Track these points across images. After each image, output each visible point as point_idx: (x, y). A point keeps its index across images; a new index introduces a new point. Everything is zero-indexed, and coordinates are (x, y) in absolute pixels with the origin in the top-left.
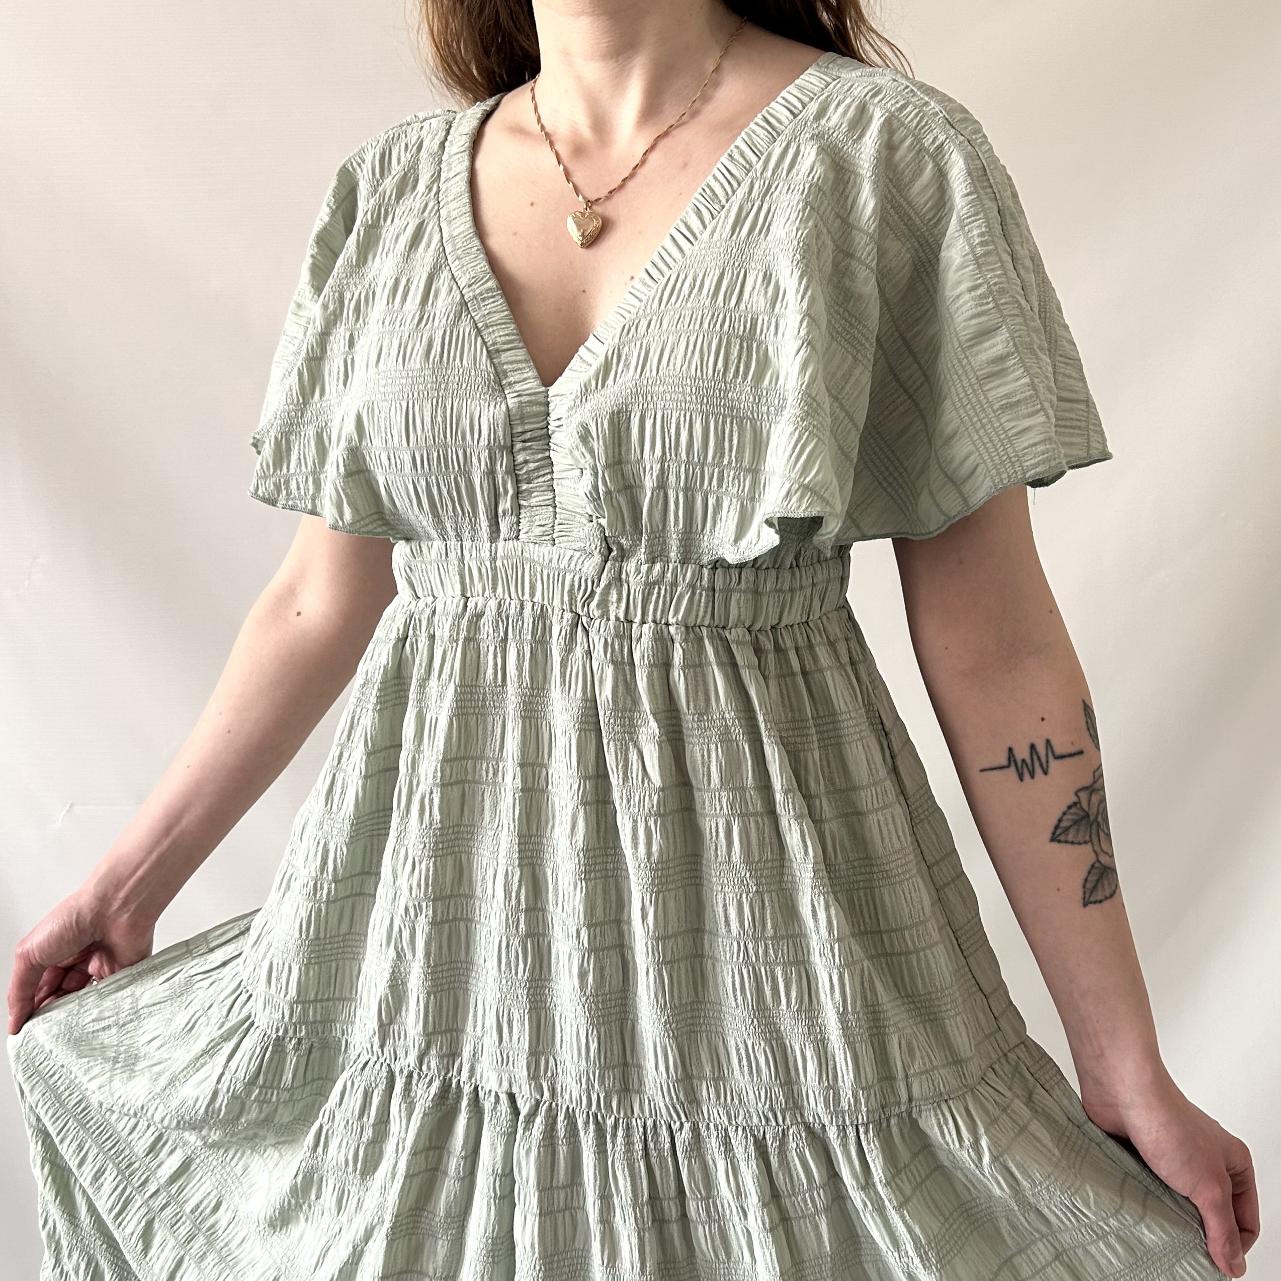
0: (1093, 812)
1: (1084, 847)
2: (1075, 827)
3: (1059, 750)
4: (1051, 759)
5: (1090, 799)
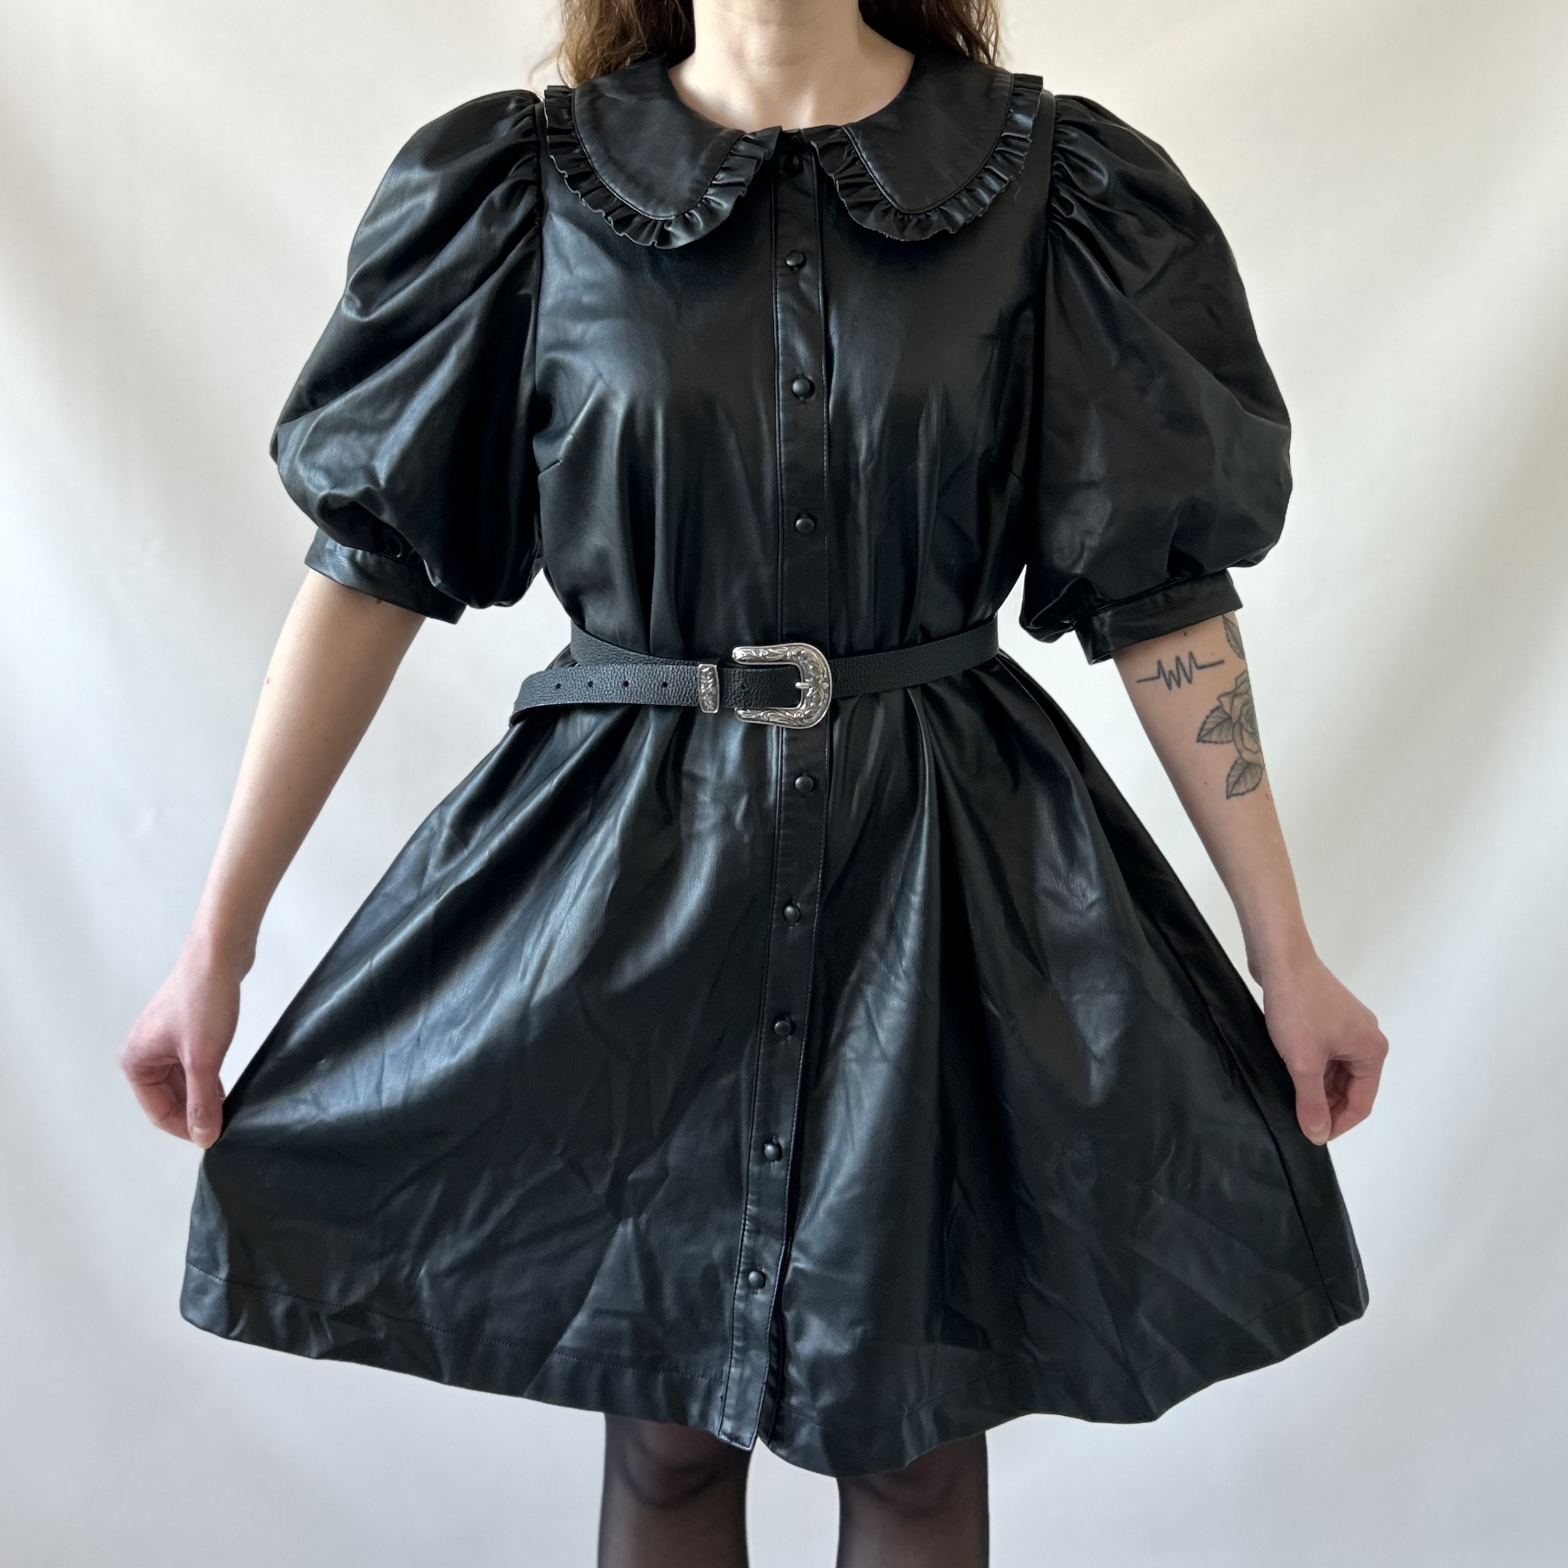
0: (1235, 715)
1: (1226, 746)
2: (1218, 728)
3: (1201, 661)
4: (1194, 669)
5: (1232, 703)
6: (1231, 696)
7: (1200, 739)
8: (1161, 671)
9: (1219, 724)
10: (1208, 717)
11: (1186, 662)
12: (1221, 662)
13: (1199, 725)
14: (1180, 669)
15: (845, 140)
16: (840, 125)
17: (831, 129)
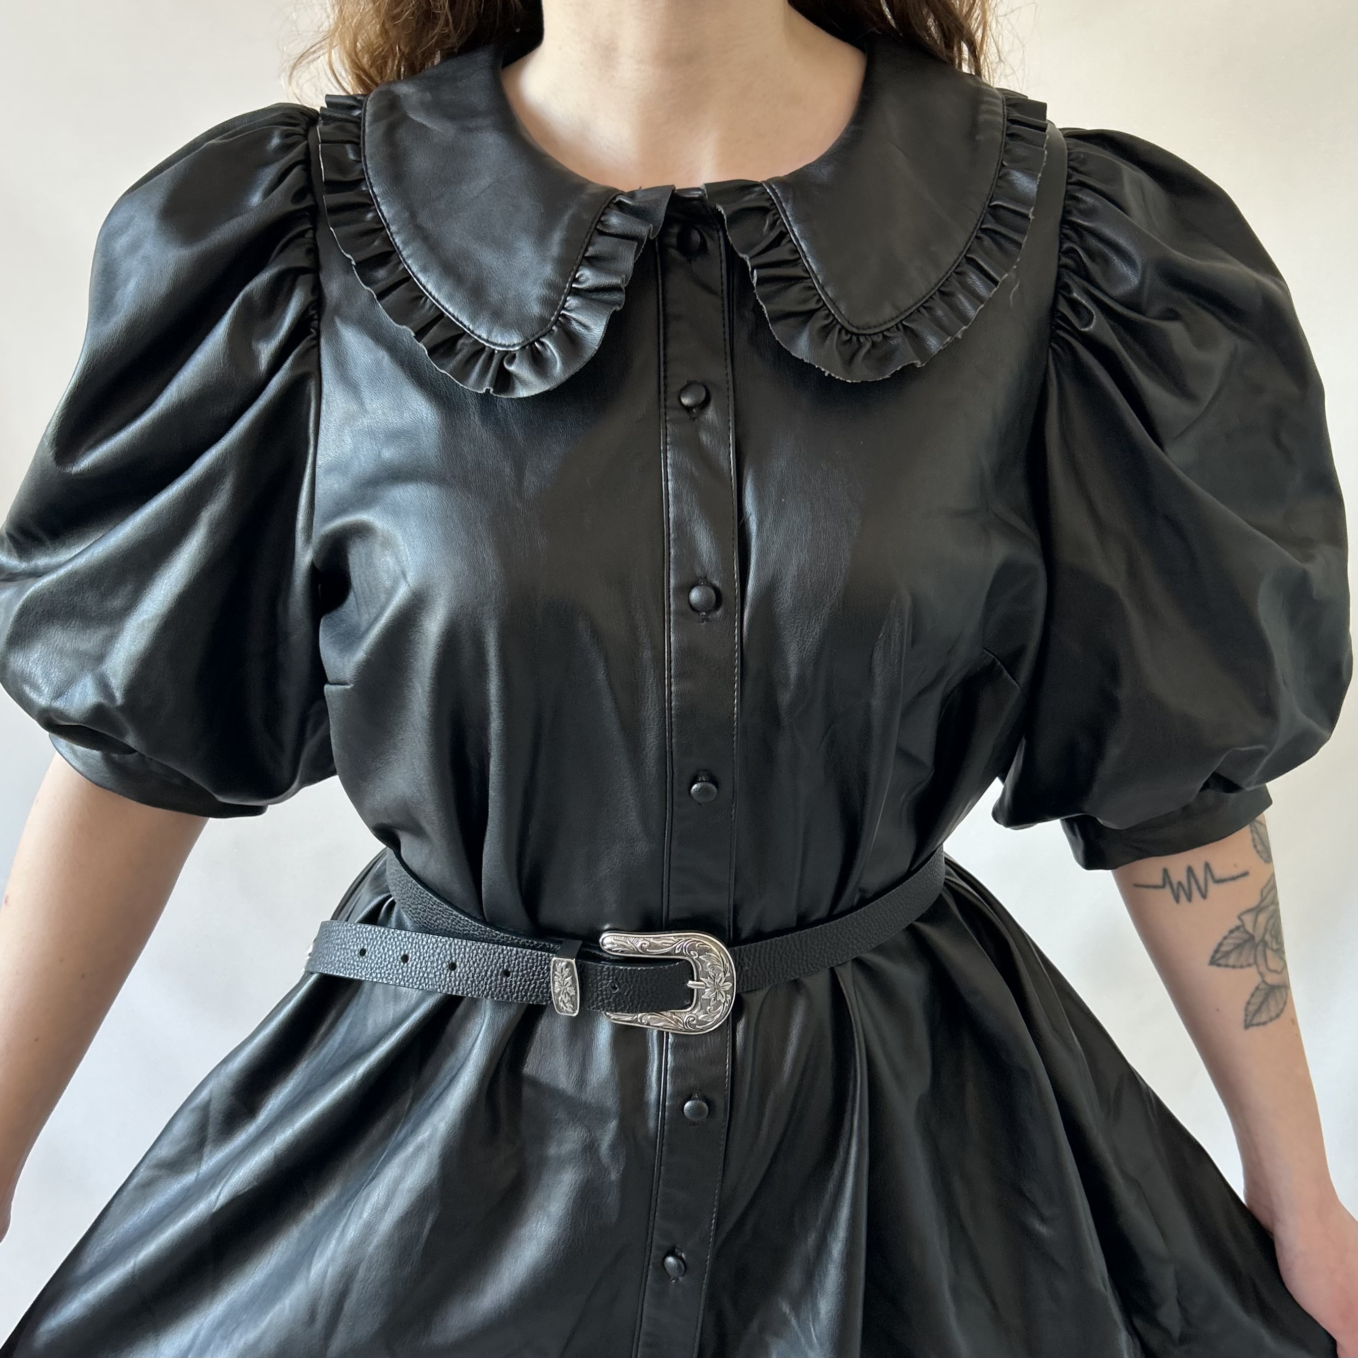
0: (1260, 932)
1: (1246, 969)
2: (1238, 950)
3: (1219, 873)
4: (1210, 883)
5: (1255, 922)
6: (1254, 913)
7: (1213, 962)
8: (1167, 881)
9: (1239, 947)
10: (1225, 938)
11: (1200, 873)
12: (1245, 874)
13: (1214, 946)
14: (1193, 881)
15: (767, 204)
16: (759, 181)
17: (746, 187)
